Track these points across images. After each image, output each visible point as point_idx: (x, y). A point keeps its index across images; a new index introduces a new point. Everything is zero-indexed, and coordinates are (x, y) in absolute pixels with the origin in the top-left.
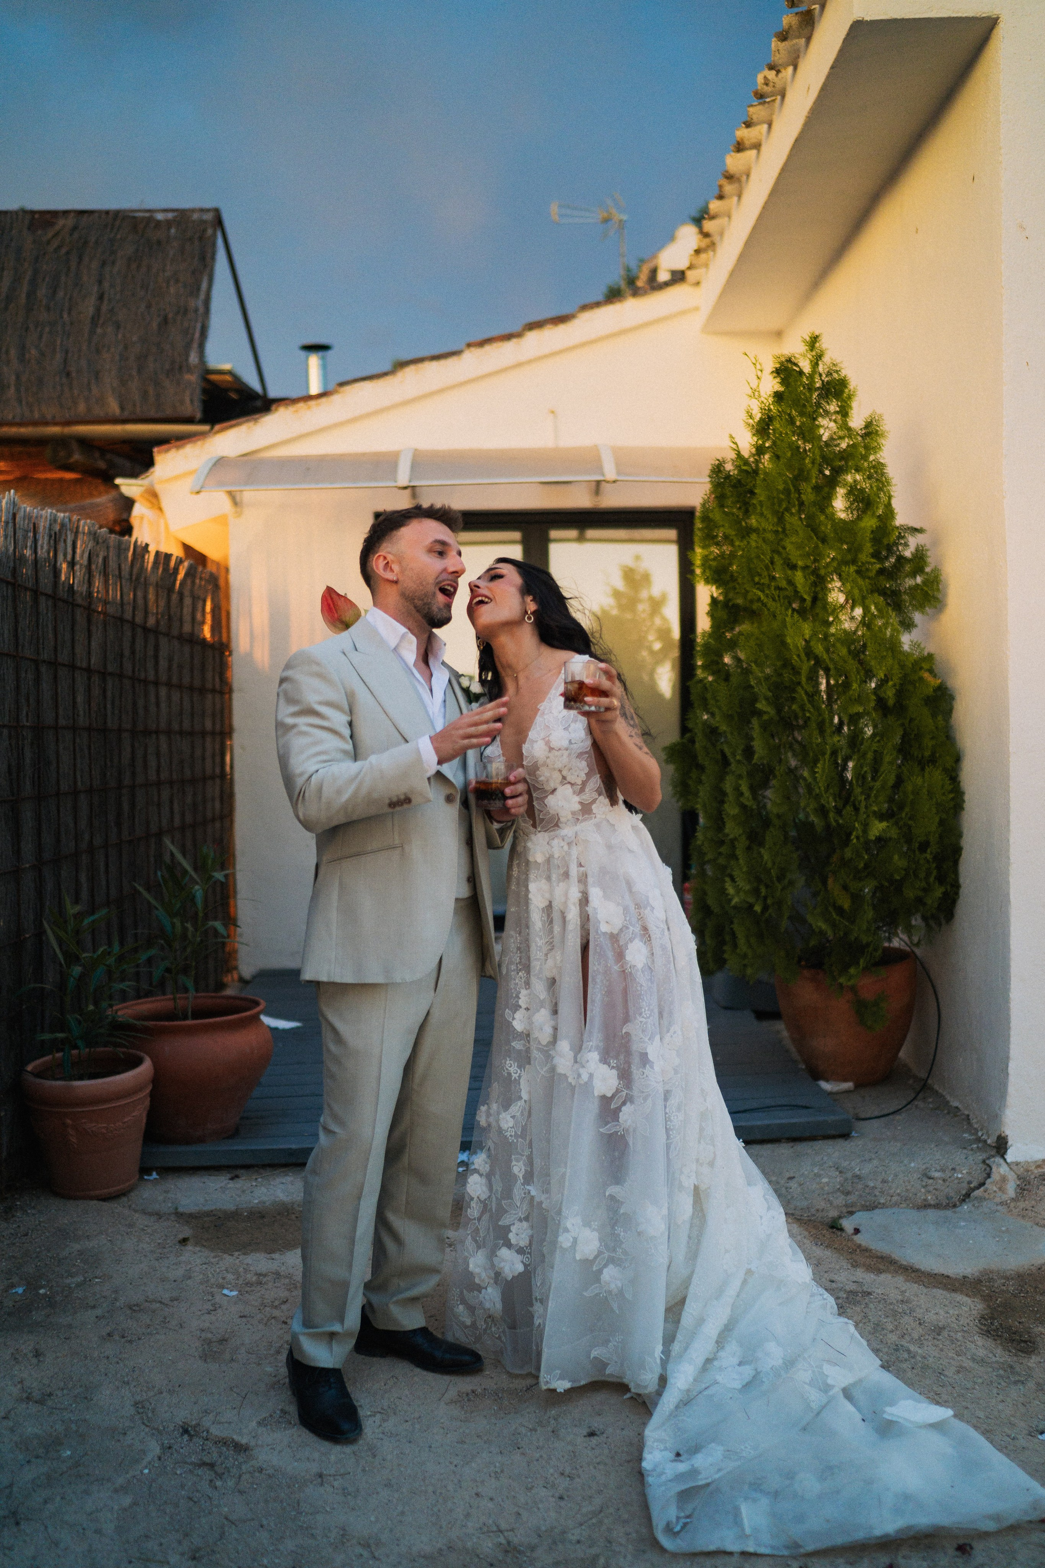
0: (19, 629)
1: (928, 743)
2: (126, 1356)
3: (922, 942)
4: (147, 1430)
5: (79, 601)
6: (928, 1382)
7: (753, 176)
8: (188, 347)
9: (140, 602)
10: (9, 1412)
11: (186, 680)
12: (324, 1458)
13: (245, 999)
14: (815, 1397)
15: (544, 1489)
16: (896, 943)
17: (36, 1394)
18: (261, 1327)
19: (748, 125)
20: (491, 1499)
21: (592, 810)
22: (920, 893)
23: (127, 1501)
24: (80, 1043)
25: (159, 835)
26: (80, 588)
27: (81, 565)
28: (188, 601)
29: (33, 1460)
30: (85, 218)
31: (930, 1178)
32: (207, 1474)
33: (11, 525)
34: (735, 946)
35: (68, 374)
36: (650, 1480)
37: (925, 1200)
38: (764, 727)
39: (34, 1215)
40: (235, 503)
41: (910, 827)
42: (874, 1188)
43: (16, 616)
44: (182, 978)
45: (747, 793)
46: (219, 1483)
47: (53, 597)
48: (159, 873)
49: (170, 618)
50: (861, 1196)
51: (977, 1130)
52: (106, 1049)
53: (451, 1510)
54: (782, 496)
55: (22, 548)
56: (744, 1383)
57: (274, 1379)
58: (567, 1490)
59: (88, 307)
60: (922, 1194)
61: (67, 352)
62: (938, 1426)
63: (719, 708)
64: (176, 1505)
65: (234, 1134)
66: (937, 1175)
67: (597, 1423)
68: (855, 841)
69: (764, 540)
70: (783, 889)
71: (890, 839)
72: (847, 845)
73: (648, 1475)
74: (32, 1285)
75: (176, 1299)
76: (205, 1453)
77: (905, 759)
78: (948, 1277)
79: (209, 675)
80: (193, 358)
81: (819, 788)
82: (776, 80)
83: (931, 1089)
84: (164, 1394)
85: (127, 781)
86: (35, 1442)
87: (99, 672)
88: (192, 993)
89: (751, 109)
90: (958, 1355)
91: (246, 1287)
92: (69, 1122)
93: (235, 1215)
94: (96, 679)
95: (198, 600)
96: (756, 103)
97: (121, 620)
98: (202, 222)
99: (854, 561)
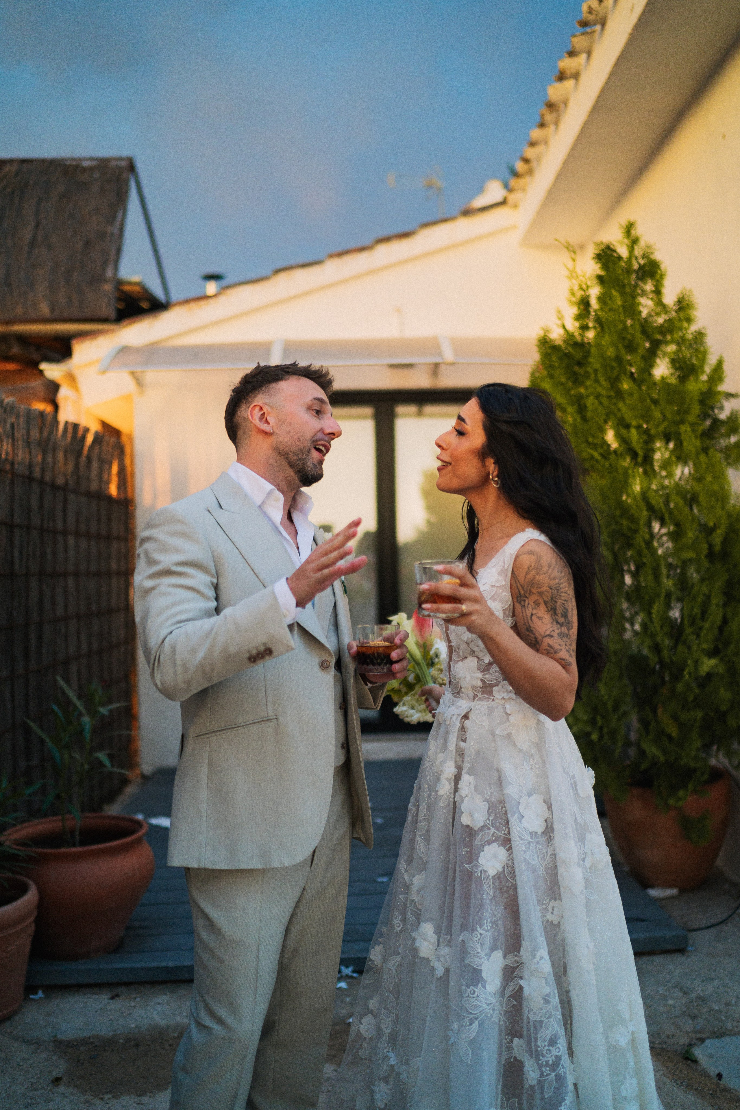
7: (572, 104)
8: (105, 264)
9: (49, 463)
11: (93, 529)
19: (572, 54)
21: (492, 692)
28: (95, 464)
35: (9, 285)
40: (139, 383)
41: (733, 662)
42: (719, 1011)
49: (78, 478)
50: (707, 1021)
54: (614, 364)
59: (27, 233)
61: (9, 267)
65: (115, 950)
68: (687, 677)
69: (601, 403)
70: (619, 719)
71: (718, 675)
72: (678, 680)
77: (728, 602)
79: (115, 525)
80: (109, 272)
82: (599, 8)
85: (35, 617)
87: (6, 525)
89: (574, 39)
95: (105, 463)
96: (578, 33)
97: (29, 479)
98: (119, 168)
99: (682, 422)
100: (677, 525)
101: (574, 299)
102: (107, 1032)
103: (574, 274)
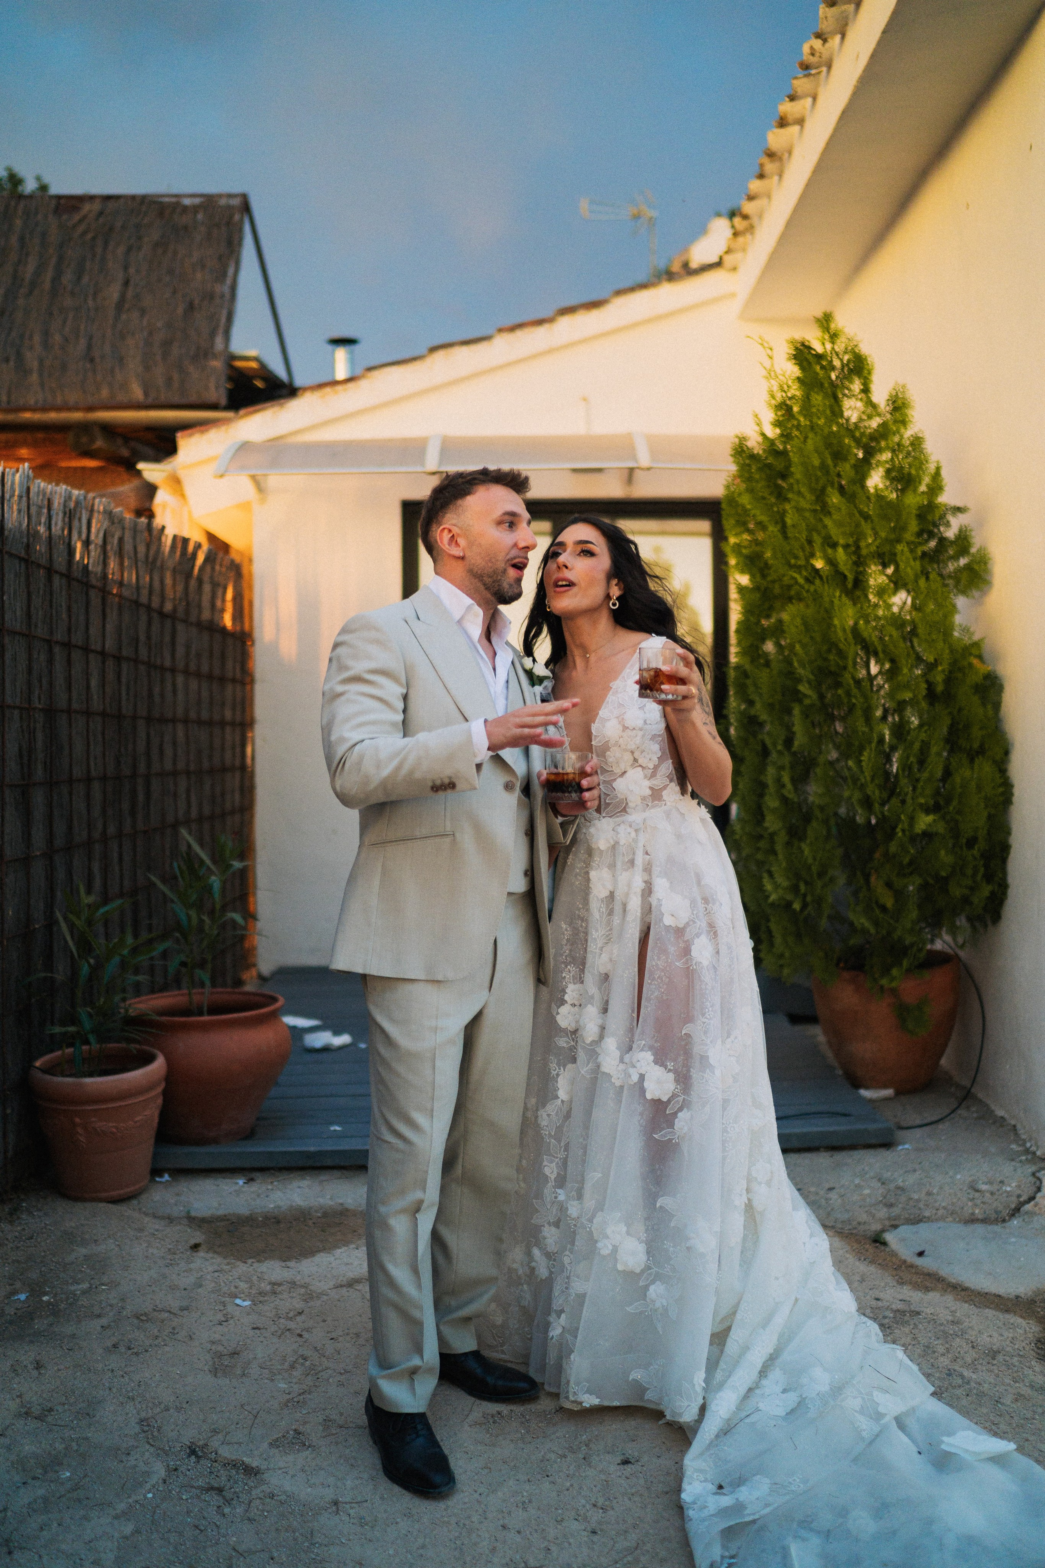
0: (32, 609)
1: (977, 733)
2: (132, 1369)
3: (967, 944)
4: (152, 1450)
5: (94, 581)
6: (985, 1411)
7: (796, 153)
8: (213, 334)
9: (157, 584)
10: (7, 1428)
11: (205, 669)
12: (339, 1484)
13: (264, 996)
14: (866, 1426)
15: (576, 1523)
16: (938, 945)
17: (36, 1410)
18: (275, 1340)
19: (792, 98)
20: (519, 1532)
21: (662, 797)
22: (966, 892)
23: (128, 1529)
24: (92, 1038)
25: (175, 826)
26: (95, 568)
27: (96, 544)
28: (207, 588)
29: (30, 1481)
30: (111, 205)
31: (977, 1191)
32: (215, 1499)
33: (25, 499)
34: (772, 945)
35: (92, 360)
36: (691, 1513)
37: (973, 1214)
38: (806, 715)
39: (40, 1217)
40: (260, 488)
41: (957, 822)
42: (918, 1201)
43: (29, 594)
44: (198, 972)
45: (789, 786)
46: (227, 1510)
47: (68, 576)
48: (175, 865)
49: (188, 604)
50: (904, 1209)
51: (1024, 1141)
52: (120, 1045)
53: (475, 1544)
54: (819, 475)
55: (36, 525)
56: (789, 1409)
57: (288, 1397)
58: (600, 1523)
59: (114, 292)
60: (968, 1210)
61: (91, 338)
62: (998, 1460)
63: (761, 695)
64: (181, 1534)
65: (250, 1135)
66: (984, 1187)
67: (631, 1450)
68: (900, 834)
70: (823, 886)
71: (937, 834)
72: (892, 840)
73: (688, 1509)
74: (36, 1291)
75: (186, 1308)
76: (213, 1476)
77: (951, 751)
78: (999, 1296)
79: (229, 664)
80: (219, 344)
81: (865, 777)
82: (823, 50)
83: (975, 1098)
84: (172, 1411)
85: (142, 768)
86: (32, 1461)
87: (114, 657)
88: (207, 990)
89: (795, 82)
90: (1015, 1382)
91: (259, 1298)
92: (77, 1120)
93: (249, 1220)
94: (110, 663)
95: (218, 587)
96: (800, 75)
97: (137, 603)
98: (229, 207)
99: (899, 541)
100: (892, 661)
101: (773, 402)
102: (244, 1211)
103: (773, 374)
